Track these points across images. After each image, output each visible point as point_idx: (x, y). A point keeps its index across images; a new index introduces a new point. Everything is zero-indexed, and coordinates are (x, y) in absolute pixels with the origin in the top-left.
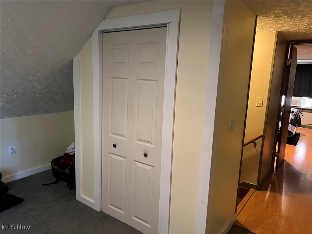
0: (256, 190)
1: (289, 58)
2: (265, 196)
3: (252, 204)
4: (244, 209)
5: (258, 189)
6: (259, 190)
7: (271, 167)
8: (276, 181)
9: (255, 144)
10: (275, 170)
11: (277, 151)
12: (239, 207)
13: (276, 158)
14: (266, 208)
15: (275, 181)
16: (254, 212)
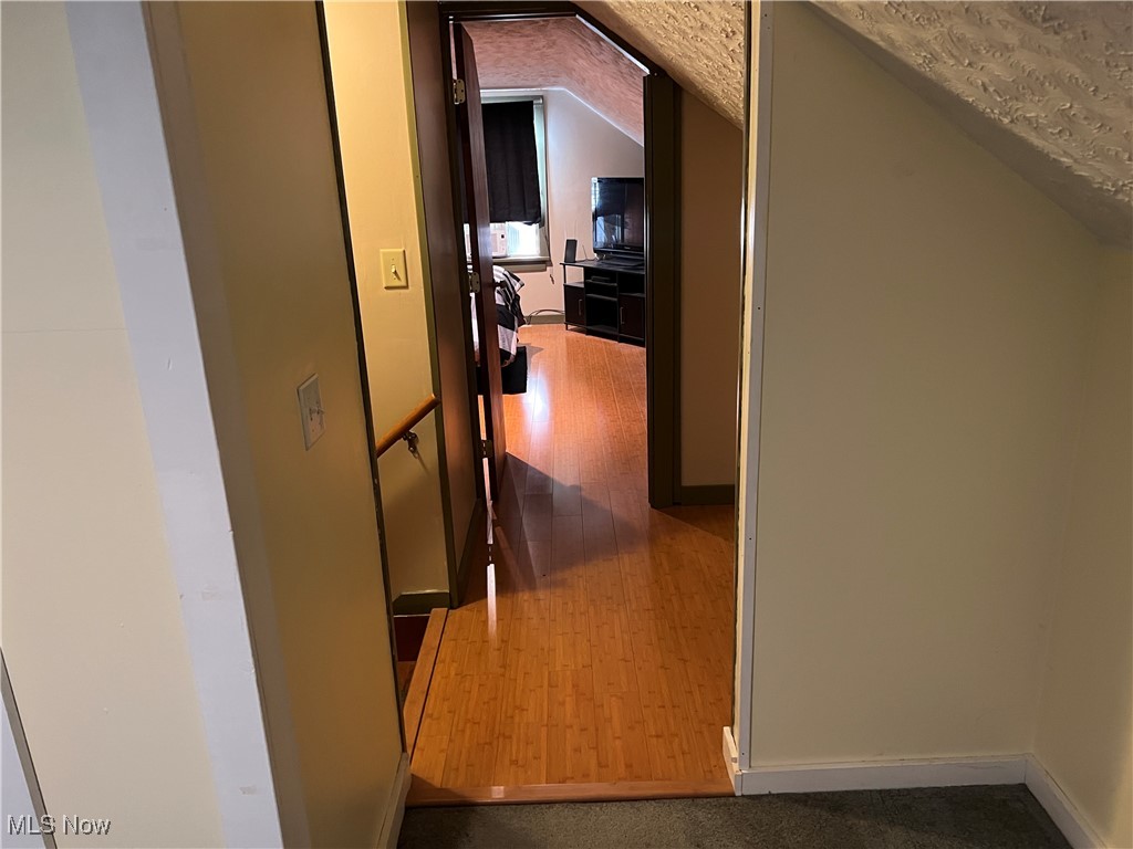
0: (452, 608)
1: (455, 77)
2: (486, 622)
3: (453, 673)
4: (430, 712)
5: (456, 604)
6: (460, 605)
7: (478, 497)
8: (504, 544)
9: (413, 442)
10: (489, 503)
11: (484, 436)
12: (411, 712)
13: (485, 461)
14: (503, 670)
15: (502, 545)
16: (467, 712)
